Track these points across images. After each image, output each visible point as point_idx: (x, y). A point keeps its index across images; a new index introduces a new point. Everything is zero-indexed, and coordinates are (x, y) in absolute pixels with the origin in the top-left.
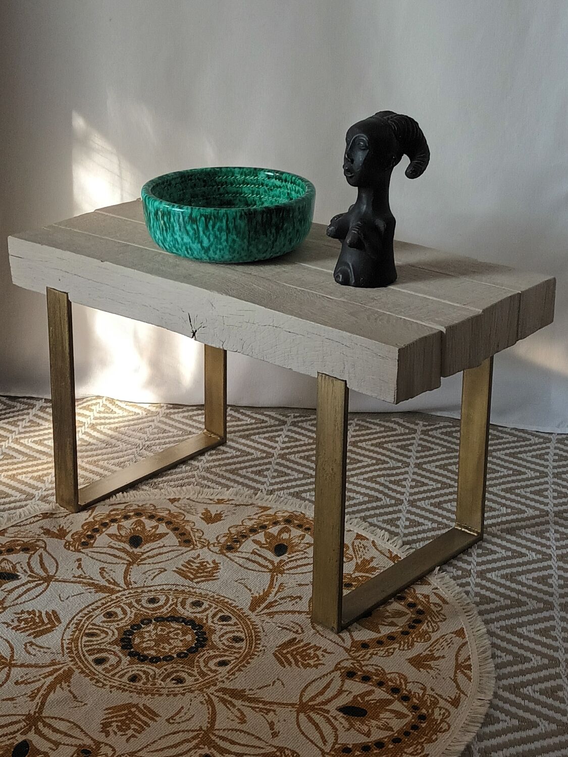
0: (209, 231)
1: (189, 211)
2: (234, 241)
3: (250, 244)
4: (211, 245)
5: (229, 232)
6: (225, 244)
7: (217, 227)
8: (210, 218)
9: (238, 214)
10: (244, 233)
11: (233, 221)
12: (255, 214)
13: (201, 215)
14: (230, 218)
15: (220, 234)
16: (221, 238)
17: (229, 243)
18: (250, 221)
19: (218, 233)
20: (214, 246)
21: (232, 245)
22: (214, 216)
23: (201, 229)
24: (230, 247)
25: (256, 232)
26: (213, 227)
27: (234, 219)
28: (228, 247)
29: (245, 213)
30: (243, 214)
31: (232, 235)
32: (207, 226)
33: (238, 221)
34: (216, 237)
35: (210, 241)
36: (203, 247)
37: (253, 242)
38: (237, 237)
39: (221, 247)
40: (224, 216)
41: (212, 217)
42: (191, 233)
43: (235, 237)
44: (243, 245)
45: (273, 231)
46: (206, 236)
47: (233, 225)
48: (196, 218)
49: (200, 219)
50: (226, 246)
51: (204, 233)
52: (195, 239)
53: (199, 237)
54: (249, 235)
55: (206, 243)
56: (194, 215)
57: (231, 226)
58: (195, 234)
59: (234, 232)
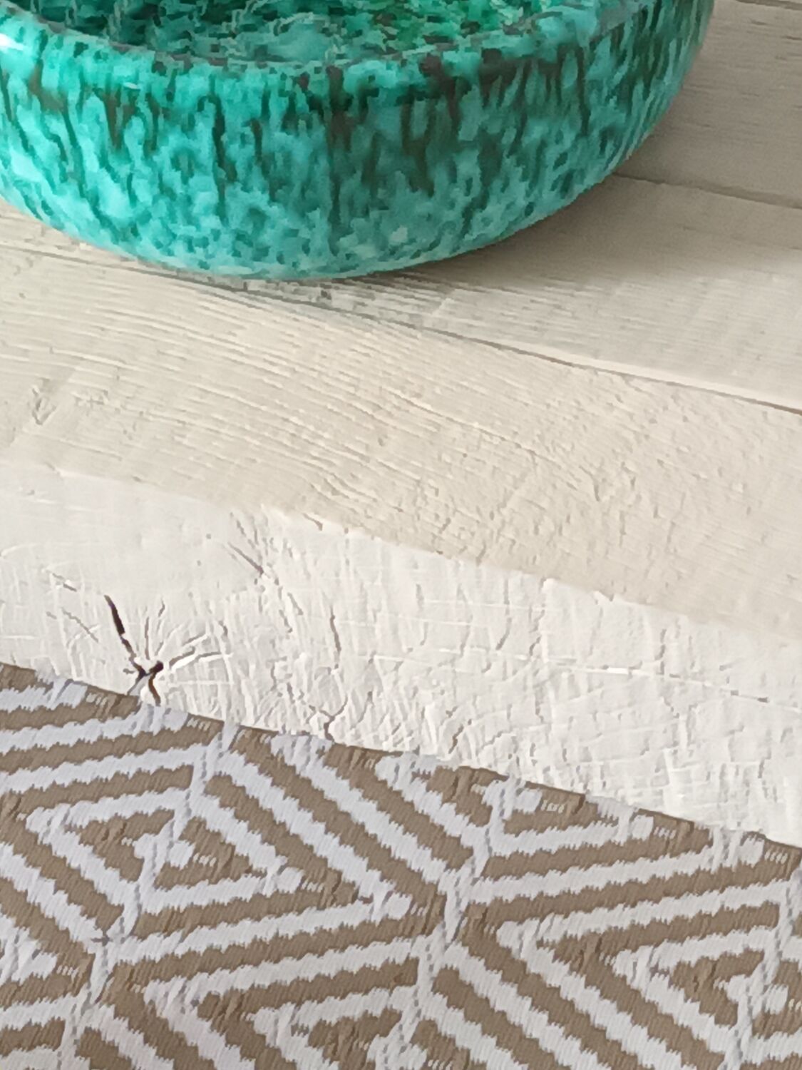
0: (128, 159)
1: (28, 49)
2: (256, 215)
3: (338, 227)
4: (146, 217)
5: (232, 177)
6: (211, 222)
7: (164, 154)
8: (132, 111)
9: (277, 108)
10: (307, 185)
11: (248, 131)
12: (364, 106)
13: (86, 89)
14: (235, 121)
15: (185, 181)
16: (189, 200)
17: (235, 223)
18: (339, 135)
19: (174, 177)
20: (155, 223)
21: (249, 229)
22: (149, 96)
23: (89, 147)
24: (240, 236)
25: (372, 177)
26: (150, 146)
27: (257, 126)
28: (227, 238)
29: (314, 103)
30: (302, 102)
31: (246, 189)
32: (117, 140)
33: (276, 137)
34: (165, 190)
35: (133, 198)
36: (104, 221)
37: (358, 222)
38: (273, 199)
39: (191, 231)
40: (200, 106)
41: (143, 106)
42: (44, 148)
43: (259, 198)
44: (304, 233)
45: (468, 166)
46: (115, 177)
47: (250, 149)
48: (63, 97)
49: (80, 104)
50: (216, 235)
51: (104, 163)
52: (64, 178)
53: (80, 176)
54: (336, 193)
55: (116, 204)
56: (50, 80)
57: (239, 153)
58: (63, 157)
59: (257, 180)
